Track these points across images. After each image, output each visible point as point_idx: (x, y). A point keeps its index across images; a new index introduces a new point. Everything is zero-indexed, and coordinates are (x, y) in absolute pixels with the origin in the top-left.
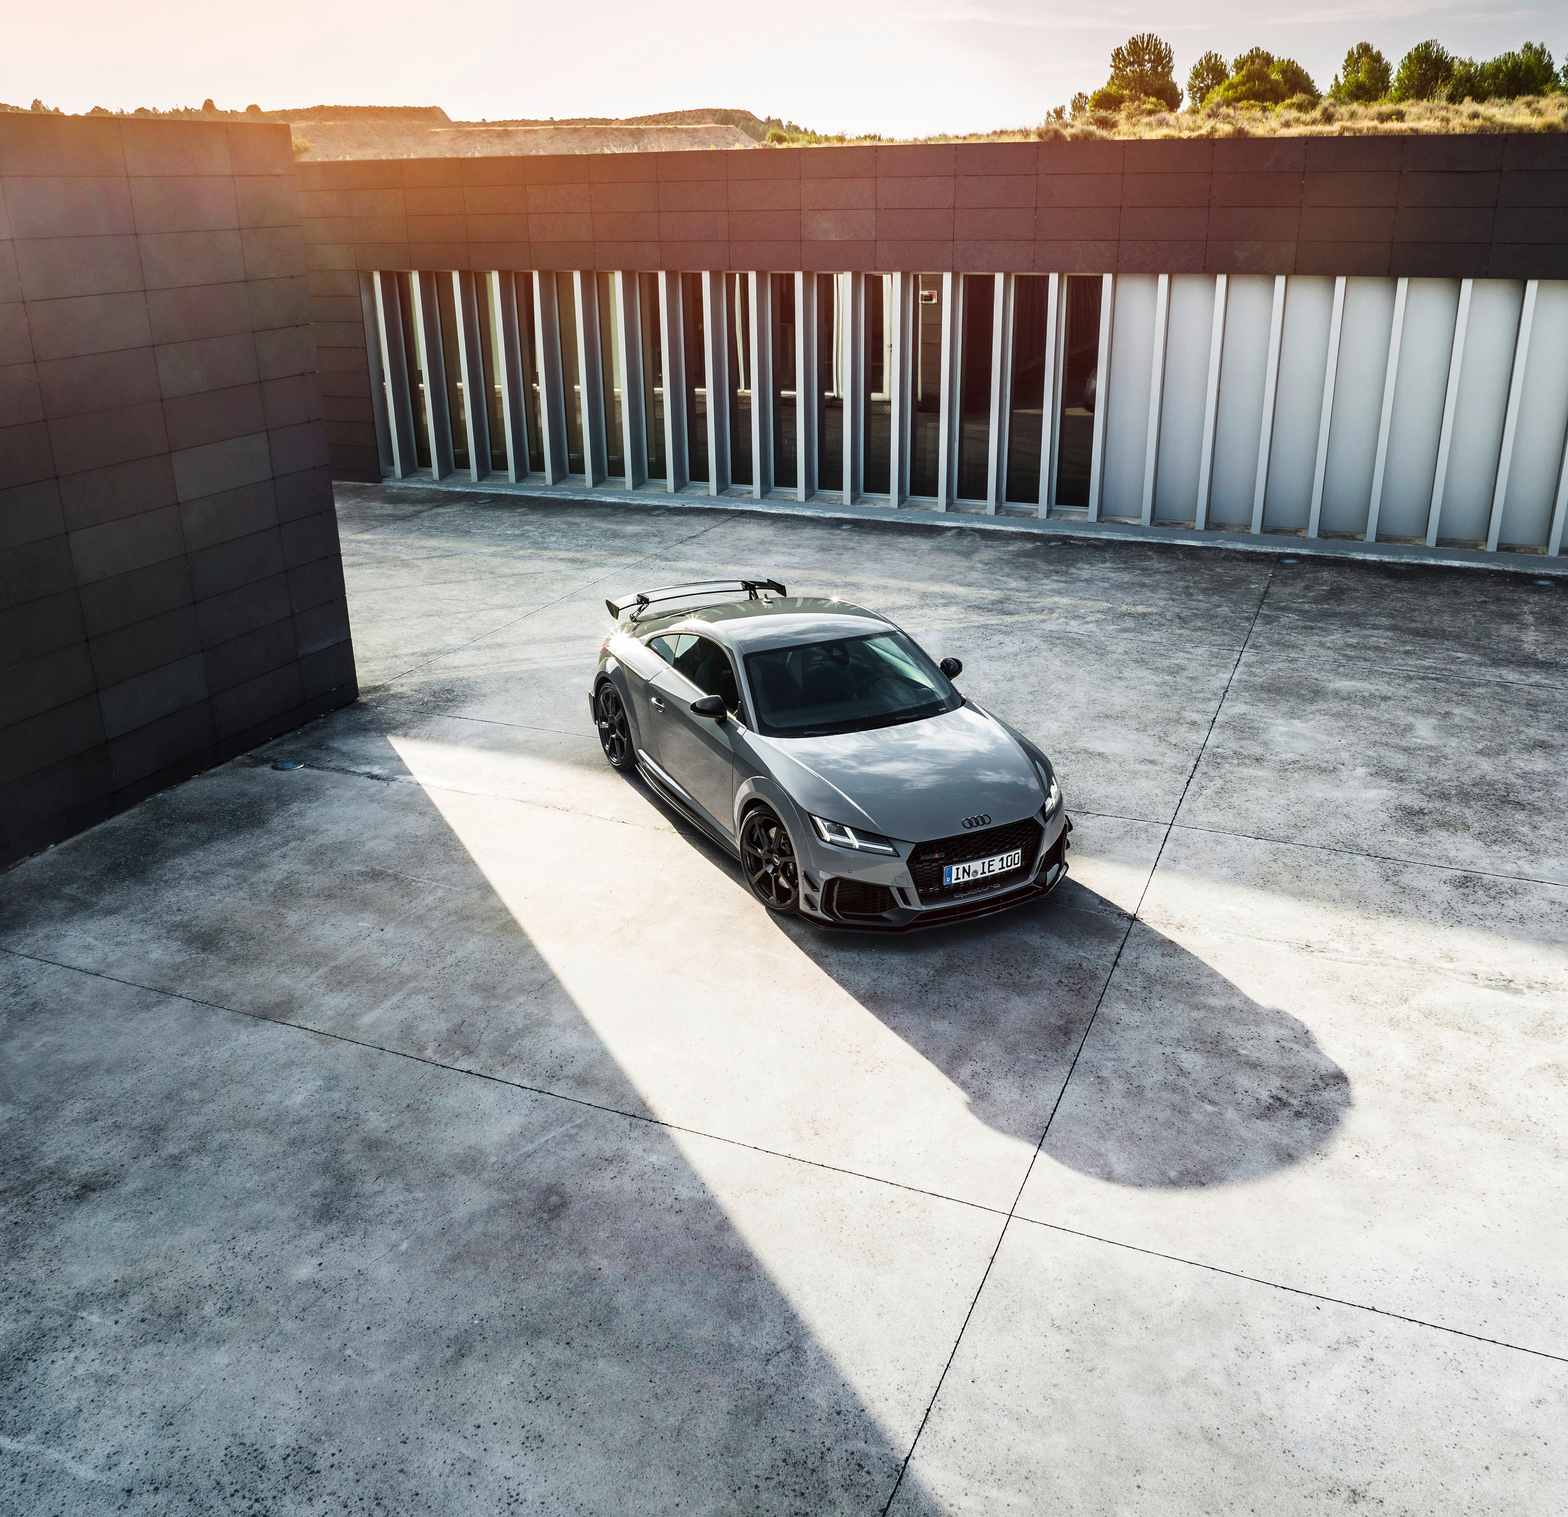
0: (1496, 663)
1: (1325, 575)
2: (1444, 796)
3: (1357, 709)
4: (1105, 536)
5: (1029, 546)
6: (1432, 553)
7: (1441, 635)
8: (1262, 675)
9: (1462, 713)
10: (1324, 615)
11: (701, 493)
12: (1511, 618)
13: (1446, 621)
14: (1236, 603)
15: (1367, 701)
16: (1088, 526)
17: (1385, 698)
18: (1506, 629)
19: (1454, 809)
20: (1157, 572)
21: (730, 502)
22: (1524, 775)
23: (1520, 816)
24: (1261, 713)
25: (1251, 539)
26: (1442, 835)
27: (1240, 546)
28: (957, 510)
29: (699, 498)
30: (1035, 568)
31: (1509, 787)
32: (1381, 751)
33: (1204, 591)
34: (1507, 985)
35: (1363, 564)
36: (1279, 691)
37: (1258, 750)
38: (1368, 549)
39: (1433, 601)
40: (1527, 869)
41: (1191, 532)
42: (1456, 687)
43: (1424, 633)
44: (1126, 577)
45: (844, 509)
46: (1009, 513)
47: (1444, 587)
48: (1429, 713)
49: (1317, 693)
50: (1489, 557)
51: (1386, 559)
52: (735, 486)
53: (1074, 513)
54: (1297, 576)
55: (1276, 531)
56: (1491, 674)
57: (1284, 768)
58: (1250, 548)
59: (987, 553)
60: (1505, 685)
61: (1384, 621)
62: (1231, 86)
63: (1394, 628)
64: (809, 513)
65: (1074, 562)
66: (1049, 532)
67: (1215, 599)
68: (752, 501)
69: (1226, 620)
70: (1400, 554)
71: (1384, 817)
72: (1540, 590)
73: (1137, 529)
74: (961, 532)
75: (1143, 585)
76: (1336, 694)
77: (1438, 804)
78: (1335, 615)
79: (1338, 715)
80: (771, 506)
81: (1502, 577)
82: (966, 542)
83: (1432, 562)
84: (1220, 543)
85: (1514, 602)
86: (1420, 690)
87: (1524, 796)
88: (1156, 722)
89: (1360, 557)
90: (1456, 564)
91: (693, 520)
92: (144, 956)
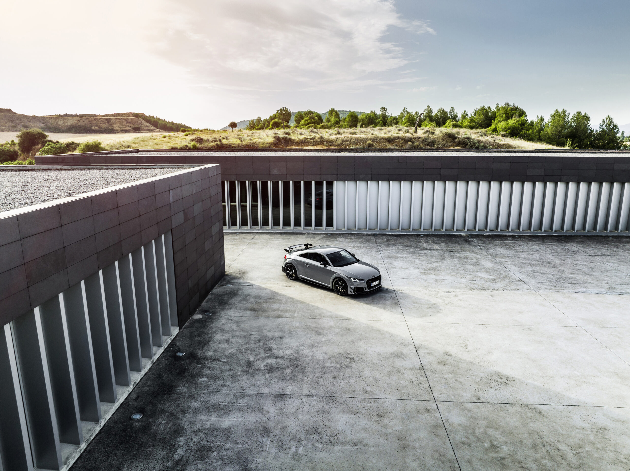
0: (422, 250)
1: (384, 237)
2: (426, 270)
3: (405, 259)
4: (338, 232)
5: (325, 236)
8: (386, 255)
9: (421, 258)
10: (389, 244)
11: (245, 229)
12: (420, 242)
14: (372, 243)
15: (406, 257)
16: (334, 231)
17: (408, 257)
18: (420, 244)
19: (429, 272)
20: (353, 239)
21: (253, 230)
22: (436, 266)
23: (439, 272)
24: (390, 261)
25: (367, 231)
26: (429, 275)
27: (365, 233)
28: (306, 229)
29: (246, 230)
31: (434, 268)
32: (413, 265)
33: (365, 242)
34: (449, 292)
35: (389, 235)
36: (390, 257)
37: (394, 267)
40: (444, 278)
41: (355, 231)
42: (418, 254)
43: (407, 246)
45: (280, 230)
46: (317, 229)
48: (416, 259)
49: (397, 257)
50: (411, 232)
51: (393, 233)
52: (253, 227)
53: (330, 228)
54: (379, 238)
55: (371, 229)
56: (422, 252)
57: (400, 269)
58: (367, 233)
60: (425, 253)
61: (399, 245)
63: (402, 246)
64: (272, 232)
65: (336, 238)
66: (326, 232)
67: (368, 243)
68: (259, 230)
69: (372, 246)
70: (395, 232)
71: (419, 274)
72: (422, 237)
73: (344, 231)
74: (307, 233)
76: (400, 257)
77: (426, 271)
78: (391, 244)
79: (403, 260)
80: (263, 231)
81: (414, 235)
83: (401, 233)
84: (361, 233)
85: (419, 239)
86: (413, 255)
87: (438, 269)
89: (388, 233)
90: (405, 233)
92: (246, 313)
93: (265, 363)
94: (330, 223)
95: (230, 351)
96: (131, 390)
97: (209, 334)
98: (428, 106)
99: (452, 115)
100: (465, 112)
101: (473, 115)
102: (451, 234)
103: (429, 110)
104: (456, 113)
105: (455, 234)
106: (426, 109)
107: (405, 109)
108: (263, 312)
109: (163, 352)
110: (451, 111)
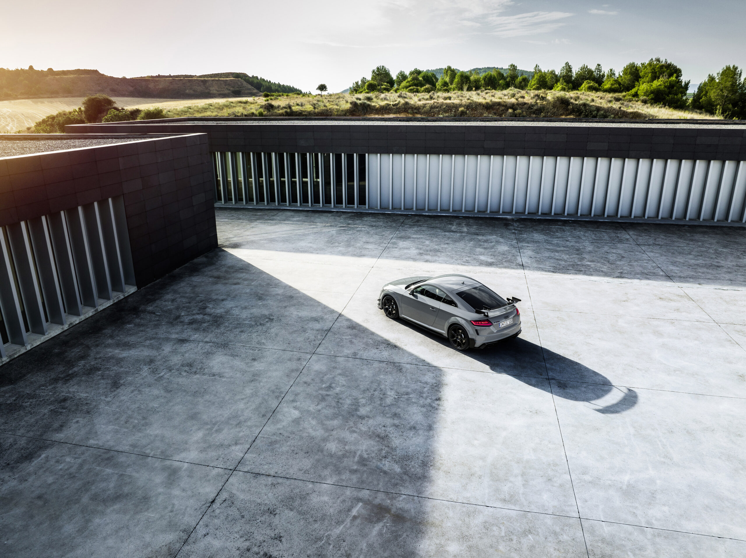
0: (445, 232)
1: (416, 218)
4: (370, 212)
5: (353, 214)
6: (439, 212)
7: (437, 227)
8: (399, 235)
9: (435, 239)
10: (414, 225)
12: (452, 224)
13: (438, 225)
14: (397, 224)
15: (418, 238)
16: (366, 210)
17: (422, 238)
18: (450, 226)
19: (428, 253)
20: (381, 218)
21: (282, 207)
22: (442, 248)
23: (439, 253)
24: (398, 241)
25: (402, 211)
26: (425, 256)
27: (400, 213)
28: (336, 207)
29: (273, 206)
30: (355, 219)
32: (419, 246)
33: (390, 222)
35: (425, 215)
37: (396, 246)
38: (426, 212)
39: (437, 222)
40: (438, 259)
41: (388, 210)
42: (436, 236)
43: (433, 227)
44: (374, 220)
45: (309, 208)
46: (348, 207)
47: (440, 219)
48: (429, 240)
49: (409, 238)
50: (451, 213)
51: (430, 214)
52: (282, 203)
53: (363, 207)
54: (410, 218)
55: (407, 209)
56: (443, 233)
57: (401, 248)
58: (402, 213)
59: (344, 216)
60: (445, 235)
61: (426, 226)
62: (408, 82)
63: (427, 227)
64: (301, 209)
65: (363, 217)
66: (358, 211)
67: (393, 223)
68: (288, 207)
69: (394, 227)
70: (433, 213)
71: (416, 254)
72: (458, 219)
73: (377, 210)
74: (337, 212)
75: (378, 221)
76: (413, 238)
77: (426, 252)
78: (416, 225)
79: (412, 241)
80: (291, 208)
81: (453, 217)
82: (339, 214)
84: (395, 212)
85: (453, 221)
86: (429, 236)
87: (441, 250)
88: (378, 243)
89: (425, 214)
90: (444, 214)
91: (274, 211)
92: (209, 280)
93: (191, 318)
94: (362, 201)
95: (169, 307)
96: (66, 329)
97: (162, 294)
98: (567, 64)
99: (598, 74)
100: (611, 70)
101: (621, 74)
102: (497, 217)
103: (569, 68)
104: (603, 72)
105: (501, 217)
106: (564, 67)
107: (536, 66)
108: (225, 279)
109: (112, 305)
110: (596, 69)
